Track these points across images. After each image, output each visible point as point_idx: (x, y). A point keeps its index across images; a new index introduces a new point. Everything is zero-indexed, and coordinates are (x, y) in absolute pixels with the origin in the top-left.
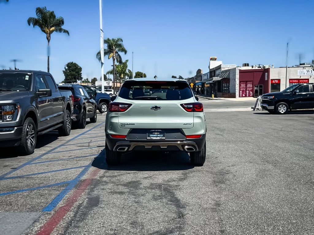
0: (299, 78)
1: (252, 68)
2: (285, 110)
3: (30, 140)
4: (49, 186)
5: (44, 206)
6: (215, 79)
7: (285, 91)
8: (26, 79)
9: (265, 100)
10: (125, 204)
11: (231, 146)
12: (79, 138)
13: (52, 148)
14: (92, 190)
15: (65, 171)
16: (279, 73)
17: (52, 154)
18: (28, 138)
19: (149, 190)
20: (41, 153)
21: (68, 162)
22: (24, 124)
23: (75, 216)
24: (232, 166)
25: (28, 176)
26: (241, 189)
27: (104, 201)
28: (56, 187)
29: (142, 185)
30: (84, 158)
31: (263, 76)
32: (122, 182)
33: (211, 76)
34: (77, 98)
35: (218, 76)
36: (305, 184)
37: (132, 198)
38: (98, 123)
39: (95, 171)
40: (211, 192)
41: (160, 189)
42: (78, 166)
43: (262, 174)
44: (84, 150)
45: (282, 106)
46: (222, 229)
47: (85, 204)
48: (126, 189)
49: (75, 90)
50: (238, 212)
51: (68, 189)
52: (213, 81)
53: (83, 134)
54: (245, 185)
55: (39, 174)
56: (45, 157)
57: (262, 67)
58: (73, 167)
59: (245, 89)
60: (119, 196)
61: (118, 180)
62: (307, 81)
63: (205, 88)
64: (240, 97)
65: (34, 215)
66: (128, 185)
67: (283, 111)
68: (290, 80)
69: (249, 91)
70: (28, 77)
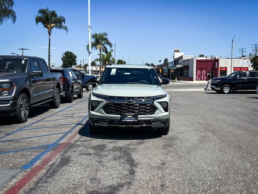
0: (241, 66)
1: (206, 58)
2: (228, 91)
3: (23, 111)
4: (32, 149)
5: (23, 165)
6: (178, 66)
7: (229, 76)
8: (22, 63)
9: (214, 83)
10: (90, 163)
11: (182, 117)
12: (66, 110)
13: (42, 118)
14: (66, 152)
15: (48, 136)
16: (226, 63)
17: (41, 122)
18: (22, 110)
19: (112, 152)
20: (32, 122)
21: (53, 129)
22: (18, 98)
23: (46, 173)
24: (181, 133)
25: (17, 140)
26: (184, 152)
27: (73, 161)
28: (37, 149)
29: (107, 148)
30: (65, 126)
31: (214, 65)
32: (91, 145)
33: (175, 64)
34: (67, 79)
35: (180, 64)
36: (234, 148)
37: (97, 158)
38: (84, 99)
39: (72, 136)
40: (161, 153)
41: (120, 151)
42: (60, 133)
43: (203, 140)
44: (68, 119)
45: (226, 88)
46: (163, 184)
47: (57, 163)
48: (94, 151)
49: (65, 72)
50: (178, 170)
51: (47, 150)
52: (177, 68)
53: (70, 107)
54: (187, 149)
55: (27, 138)
56: (35, 125)
57: (213, 58)
58: (55, 133)
59: (200, 74)
60: (86, 157)
61: (88, 144)
62: (247, 69)
63: (170, 73)
64: (196, 80)
65: (13, 172)
66: (95, 148)
67: (227, 91)
68: (234, 68)
69: (203, 76)
70: (24, 61)
